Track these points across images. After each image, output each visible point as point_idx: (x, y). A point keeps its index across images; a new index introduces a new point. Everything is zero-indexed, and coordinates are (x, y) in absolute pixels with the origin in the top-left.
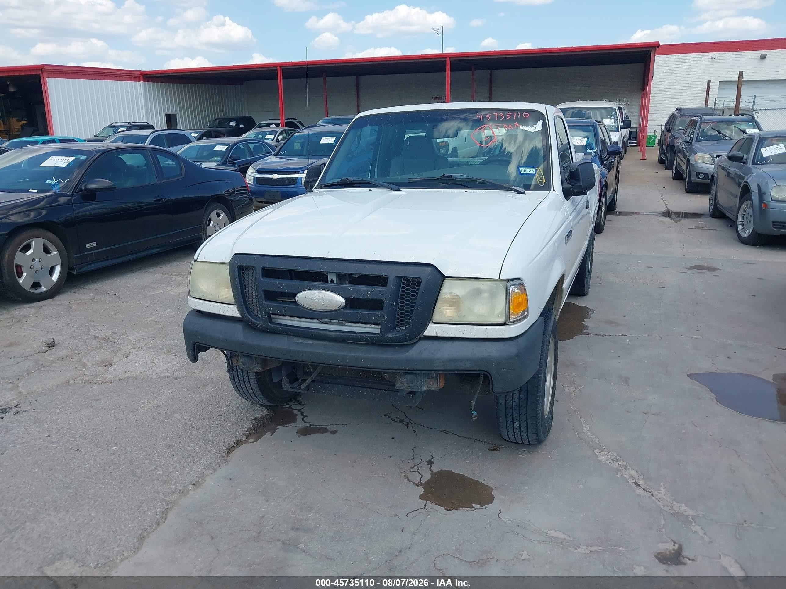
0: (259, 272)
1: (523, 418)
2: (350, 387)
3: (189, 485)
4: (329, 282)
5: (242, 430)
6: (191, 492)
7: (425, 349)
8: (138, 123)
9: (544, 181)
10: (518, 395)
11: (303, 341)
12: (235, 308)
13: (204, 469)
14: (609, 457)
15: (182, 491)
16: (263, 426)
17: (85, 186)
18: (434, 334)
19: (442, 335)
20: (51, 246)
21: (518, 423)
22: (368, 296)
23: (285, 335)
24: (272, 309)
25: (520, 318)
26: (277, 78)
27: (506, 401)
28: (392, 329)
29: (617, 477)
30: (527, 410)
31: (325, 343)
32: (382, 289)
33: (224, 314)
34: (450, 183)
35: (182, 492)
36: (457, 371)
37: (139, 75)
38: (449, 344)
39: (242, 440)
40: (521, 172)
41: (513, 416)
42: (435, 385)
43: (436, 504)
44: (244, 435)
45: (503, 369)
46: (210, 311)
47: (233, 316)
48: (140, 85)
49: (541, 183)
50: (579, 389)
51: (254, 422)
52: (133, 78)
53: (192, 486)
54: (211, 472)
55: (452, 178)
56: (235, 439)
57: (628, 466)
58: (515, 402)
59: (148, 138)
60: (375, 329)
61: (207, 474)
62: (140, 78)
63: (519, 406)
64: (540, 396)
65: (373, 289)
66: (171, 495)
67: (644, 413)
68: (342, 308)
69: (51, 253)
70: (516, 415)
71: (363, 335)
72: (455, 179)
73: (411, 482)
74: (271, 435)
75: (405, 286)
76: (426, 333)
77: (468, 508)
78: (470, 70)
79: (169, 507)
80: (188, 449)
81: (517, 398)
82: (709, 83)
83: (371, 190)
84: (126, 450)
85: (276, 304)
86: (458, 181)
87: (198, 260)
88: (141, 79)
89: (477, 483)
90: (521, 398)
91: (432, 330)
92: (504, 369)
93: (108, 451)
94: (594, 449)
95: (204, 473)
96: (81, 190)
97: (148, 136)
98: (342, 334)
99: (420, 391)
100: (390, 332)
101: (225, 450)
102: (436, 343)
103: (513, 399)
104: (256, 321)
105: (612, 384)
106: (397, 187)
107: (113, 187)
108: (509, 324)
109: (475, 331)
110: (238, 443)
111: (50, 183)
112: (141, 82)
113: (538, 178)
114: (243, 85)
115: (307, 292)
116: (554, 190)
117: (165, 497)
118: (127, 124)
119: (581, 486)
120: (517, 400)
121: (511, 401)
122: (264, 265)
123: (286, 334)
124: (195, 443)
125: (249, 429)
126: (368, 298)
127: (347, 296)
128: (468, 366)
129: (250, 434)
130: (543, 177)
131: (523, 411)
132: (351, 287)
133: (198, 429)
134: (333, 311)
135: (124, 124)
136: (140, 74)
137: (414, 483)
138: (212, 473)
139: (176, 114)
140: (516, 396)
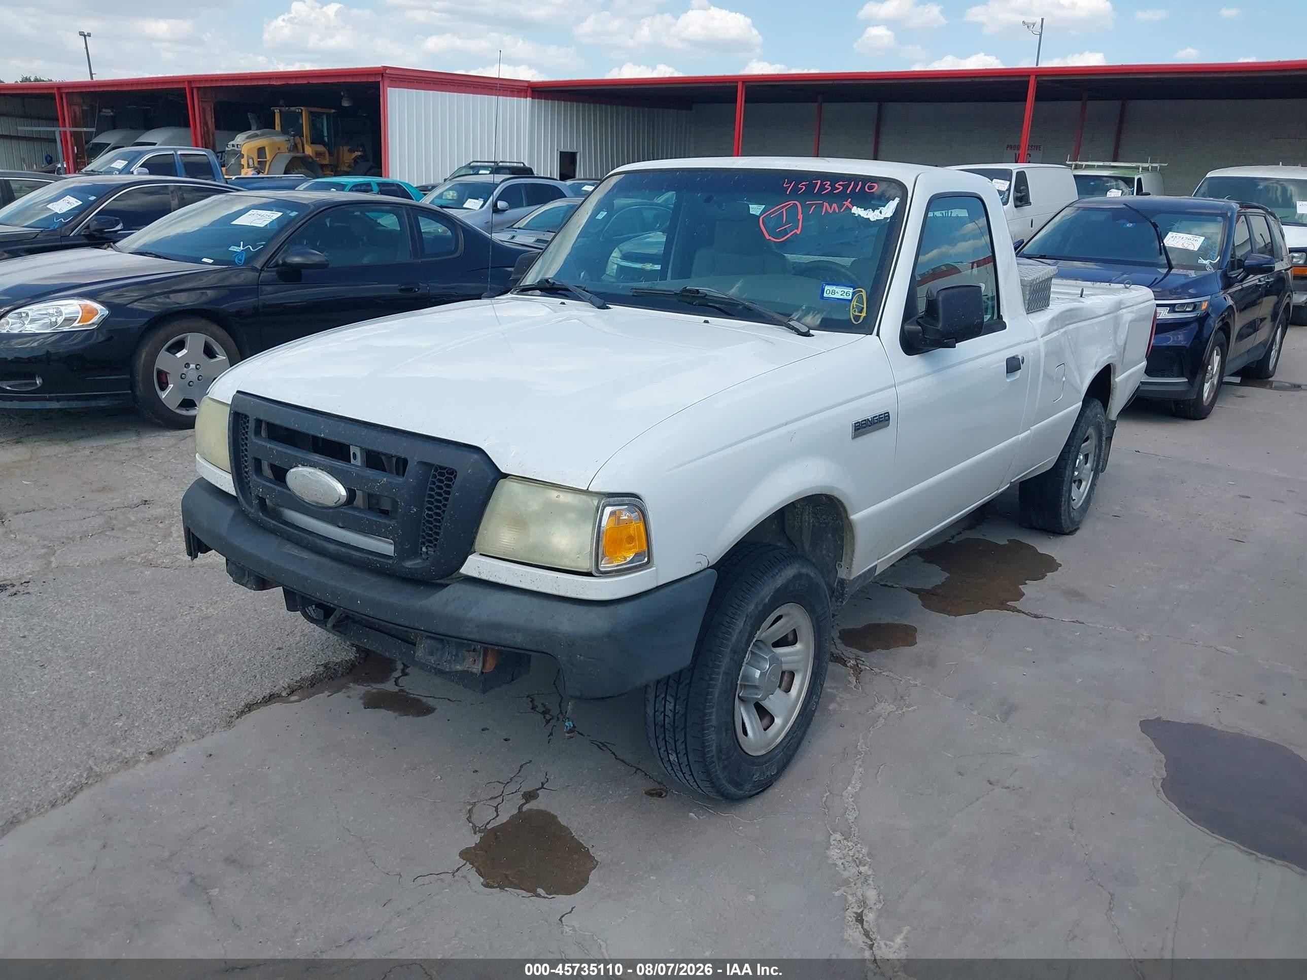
1: (681, 747)
2: (400, 641)
3: (143, 752)
5: (292, 679)
6: (140, 765)
7: (455, 599)
8: (508, 164)
9: (864, 314)
10: (672, 704)
11: (296, 551)
12: (231, 479)
13: (187, 730)
14: (851, 853)
15: (126, 760)
16: (329, 679)
17: (283, 259)
18: (475, 574)
19: (487, 578)
20: (217, 347)
21: (675, 755)
22: (379, 490)
23: (278, 538)
24: (261, 490)
25: (625, 566)
26: (735, 101)
27: (655, 712)
28: (415, 553)
29: (833, 894)
30: (685, 735)
31: (324, 560)
32: (399, 480)
33: (221, 488)
34: (695, 303)
35: (126, 762)
36: (504, 647)
37: (526, 88)
38: (498, 595)
39: (280, 694)
40: (825, 295)
41: (666, 741)
42: (478, 665)
43: (477, 871)
44: (289, 687)
45: (579, 656)
47: (230, 492)
48: (525, 103)
49: (857, 318)
50: (904, 710)
51: (321, 668)
52: (509, 92)
53: (147, 755)
54: (193, 737)
55: (699, 295)
56: (268, 692)
57: (871, 879)
58: (668, 716)
59: (496, 188)
60: (386, 547)
61: (185, 740)
62: (526, 92)
63: (674, 724)
64: (710, 714)
65: (384, 478)
66: (105, 763)
67: (988, 781)
68: (342, 505)
69: (216, 357)
70: (671, 741)
73: (470, 822)
74: (329, 696)
75: (435, 480)
76: (464, 570)
78: (1079, 98)
79: (90, 782)
81: (671, 710)
83: (563, 303)
84: (104, 679)
85: (265, 483)
86: (712, 301)
88: (528, 94)
90: (677, 711)
91: (474, 566)
92: (581, 655)
94: (835, 831)
95: (181, 737)
96: (277, 265)
97: (498, 185)
99: (447, 670)
100: (409, 558)
101: (240, 707)
102: (479, 591)
103: (665, 710)
104: (248, 507)
105: (975, 713)
106: (600, 302)
107: (326, 263)
108: (597, 575)
109: (538, 580)
110: (270, 699)
111: (235, 250)
112: (528, 99)
113: (853, 308)
114: (691, 109)
115: (300, 469)
116: (878, 335)
117: (95, 765)
118: (493, 164)
119: (752, 898)
121: (661, 713)
122: (258, 415)
123: (280, 536)
124: (207, 687)
125: (303, 679)
126: (376, 493)
127: (349, 485)
128: (519, 640)
129: (300, 687)
130: (865, 306)
131: (680, 737)
132: (357, 470)
134: (330, 508)
135: (486, 164)
136: (528, 87)
137: (474, 826)
138: (194, 740)
139: (577, 153)
140: (670, 706)
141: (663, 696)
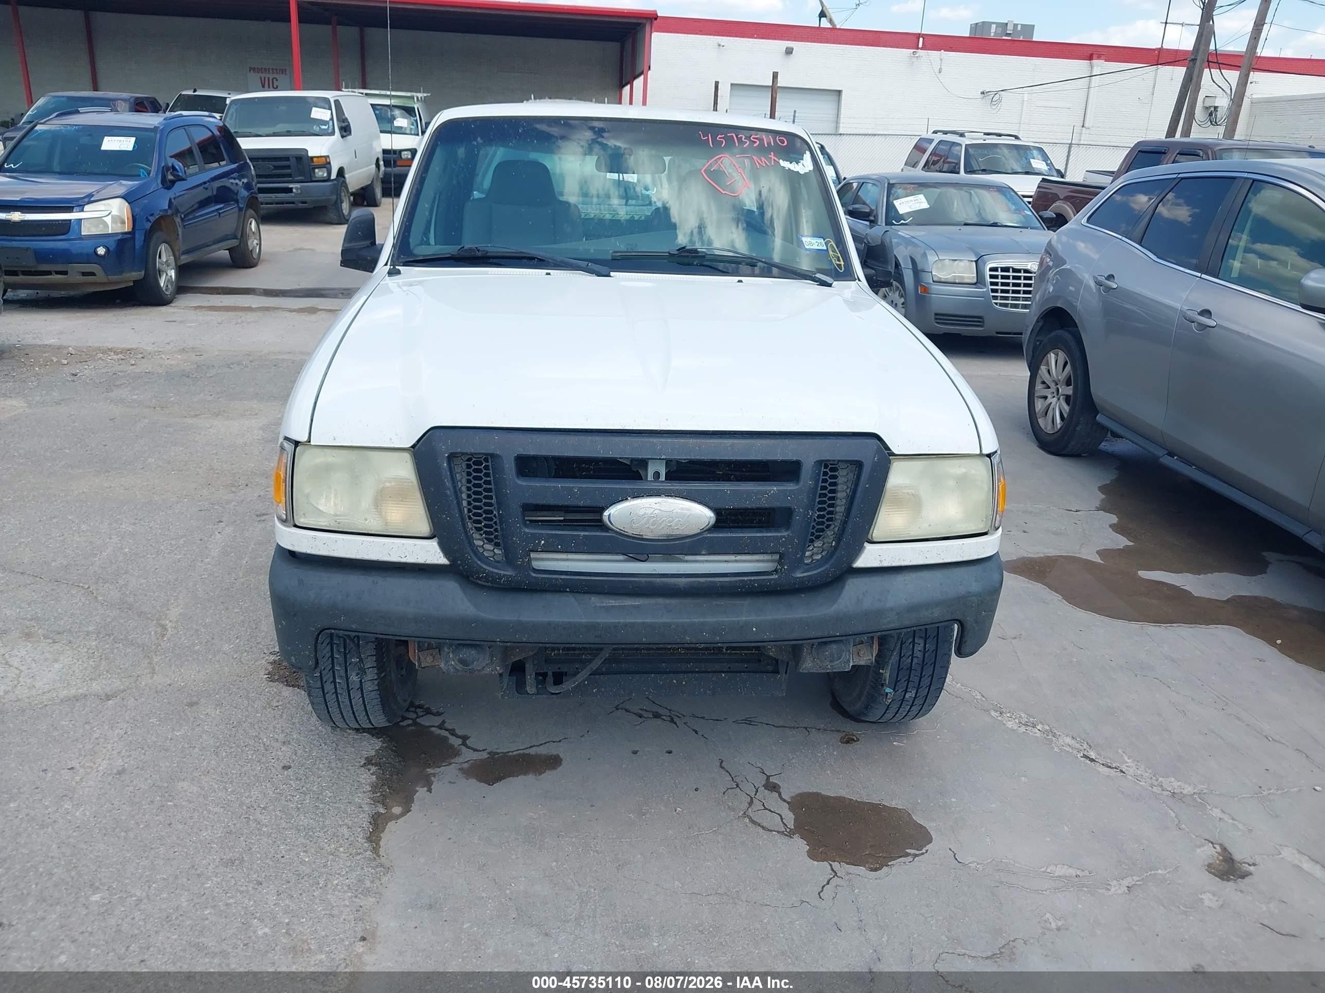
0: (510, 467)
3: (354, 942)
4: (650, 477)
5: (362, 792)
7: (864, 594)
9: (842, 263)
10: (922, 645)
11: (612, 602)
12: (433, 544)
13: (356, 897)
14: (1018, 721)
16: (397, 775)
22: (764, 503)
23: (568, 594)
24: (543, 542)
27: (901, 658)
28: (801, 561)
29: (1056, 752)
30: (933, 669)
31: (660, 601)
32: (790, 487)
33: (403, 560)
34: (695, 263)
38: (900, 578)
39: (378, 812)
40: (806, 247)
41: (908, 682)
42: (868, 655)
43: (848, 863)
44: (373, 801)
46: (359, 557)
47: (428, 562)
49: (840, 266)
51: (372, 767)
53: (361, 943)
54: (374, 900)
56: (364, 815)
57: (1055, 731)
58: (916, 657)
61: (370, 908)
63: (923, 665)
65: (773, 488)
67: (1000, 638)
68: (706, 531)
70: (916, 679)
71: (746, 578)
72: (704, 257)
73: (771, 831)
75: (827, 477)
76: (860, 563)
77: (902, 859)
78: (329, 23)
80: (283, 860)
81: (921, 651)
82: (717, 84)
84: (131, 896)
85: (554, 532)
86: (708, 260)
87: (312, 443)
89: (877, 809)
90: (927, 650)
91: (870, 557)
93: (87, 908)
94: (988, 711)
95: (362, 907)
98: (702, 580)
100: (798, 567)
101: (366, 844)
102: (879, 580)
103: (913, 653)
104: (496, 571)
108: (992, 532)
110: (377, 821)
113: (833, 257)
115: (631, 503)
119: (1023, 779)
120: (920, 655)
121: (909, 657)
122: (522, 451)
123: (570, 592)
124: (286, 842)
125: (375, 788)
126: (761, 506)
127: (719, 505)
129: (385, 797)
130: (839, 255)
131: (928, 671)
132: (727, 487)
133: (264, 808)
137: (778, 832)
138: (378, 902)
140: (919, 647)
141: (911, 640)
